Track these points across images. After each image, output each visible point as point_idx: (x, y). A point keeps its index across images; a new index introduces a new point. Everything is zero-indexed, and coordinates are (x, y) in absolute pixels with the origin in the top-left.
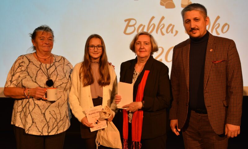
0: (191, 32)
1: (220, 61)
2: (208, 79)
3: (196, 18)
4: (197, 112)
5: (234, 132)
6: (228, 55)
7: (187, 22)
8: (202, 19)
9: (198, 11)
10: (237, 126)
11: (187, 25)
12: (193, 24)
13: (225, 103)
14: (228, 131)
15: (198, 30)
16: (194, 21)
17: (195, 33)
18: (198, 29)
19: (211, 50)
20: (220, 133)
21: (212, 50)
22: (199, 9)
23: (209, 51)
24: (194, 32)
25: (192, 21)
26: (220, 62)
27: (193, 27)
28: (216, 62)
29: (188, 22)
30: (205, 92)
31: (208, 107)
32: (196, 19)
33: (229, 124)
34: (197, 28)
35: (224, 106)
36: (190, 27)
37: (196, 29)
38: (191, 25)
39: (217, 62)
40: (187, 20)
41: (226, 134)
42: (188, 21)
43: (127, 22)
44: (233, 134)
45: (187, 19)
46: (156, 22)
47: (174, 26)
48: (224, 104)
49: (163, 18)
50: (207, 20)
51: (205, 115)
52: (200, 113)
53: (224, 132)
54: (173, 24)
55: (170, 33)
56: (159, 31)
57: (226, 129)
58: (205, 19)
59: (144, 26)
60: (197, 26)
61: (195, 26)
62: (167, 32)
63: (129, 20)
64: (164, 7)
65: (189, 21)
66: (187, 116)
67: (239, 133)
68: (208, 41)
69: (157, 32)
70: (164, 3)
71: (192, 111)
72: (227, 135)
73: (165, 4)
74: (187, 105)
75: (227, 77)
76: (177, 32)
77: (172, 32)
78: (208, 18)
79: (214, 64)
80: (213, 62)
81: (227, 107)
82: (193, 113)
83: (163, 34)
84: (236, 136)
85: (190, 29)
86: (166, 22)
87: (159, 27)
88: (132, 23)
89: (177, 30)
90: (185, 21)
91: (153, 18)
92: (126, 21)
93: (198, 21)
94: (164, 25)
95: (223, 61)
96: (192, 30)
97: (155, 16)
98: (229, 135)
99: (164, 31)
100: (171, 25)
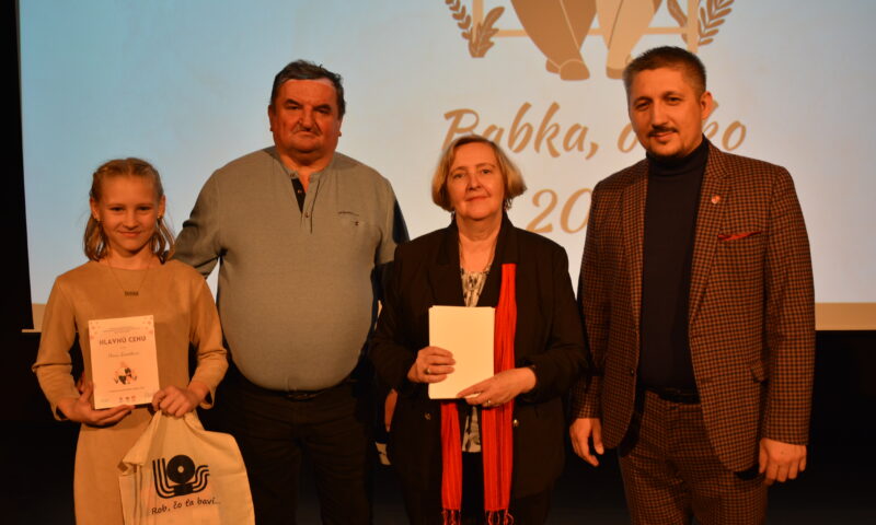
0: (653, 140)
1: (743, 234)
2: (705, 292)
3: (670, 93)
4: (664, 396)
5: (790, 464)
6: (770, 214)
7: (640, 103)
8: (690, 99)
9: (677, 70)
10: (798, 447)
11: (640, 114)
12: (661, 113)
13: (759, 370)
14: (768, 462)
15: (675, 134)
16: (663, 103)
17: (664, 143)
18: (675, 131)
19: (715, 200)
20: (741, 466)
21: (718, 198)
22: (681, 65)
23: (710, 203)
24: (662, 139)
25: (657, 102)
26: (744, 238)
27: (658, 121)
28: (728, 237)
29: (643, 105)
30: (692, 332)
31: (703, 381)
32: (669, 98)
33: (775, 439)
34: (671, 124)
35: (755, 380)
36: (649, 122)
37: (667, 130)
38: (652, 117)
39: (734, 237)
40: (642, 98)
41: (761, 470)
42: (643, 102)
43: (452, 120)
44: (784, 471)
45: (639, 96)
46: (534, 118)
47: (585, 130)
48: (753, 375)
49: (554, 108)
50: (706, 100)
51: (690, 406)
52: (675, 399)
53: (756, 465)
54: (583, 125)
55: (576, 148)
56: (544, 144)
57: (763, 455)
58: (700, 97)
59: (501, 131)
60: (673, 121)
61: (665, 120)
62: (567, 148)
63: (457, 115)
64: (557, 77)
65: (648, 101)
66: (632, 407)
67: (803, 467)
68: (705, 170)
69: (537, 148)
70: (555, 65)
71: (649, 394)
72: (765, 472)
73: (560, 68)
74: (633, 375)
75: (764, 285)
76: (594, 147)
77: (581, 149)
78: (709, 94)
79: (725, 243)
80: (720, 239)
81: (765, 384)
82: (651, 399)
83: (554, 154)
84: (793, 476)
85: (651, 128)
86: (563, 120)
87: (543, 135)
88: (467, 121)
89: (594, 141)
90: (635, 103)
91: (526, 107)
92: (448, 116)
93: (674, 103)
94: (557, 127)
95: (752, 234)
96: (658, 130)
97: (531, 102)
98: (772, 475)
99: (558, 143)
100: (576, 127)
